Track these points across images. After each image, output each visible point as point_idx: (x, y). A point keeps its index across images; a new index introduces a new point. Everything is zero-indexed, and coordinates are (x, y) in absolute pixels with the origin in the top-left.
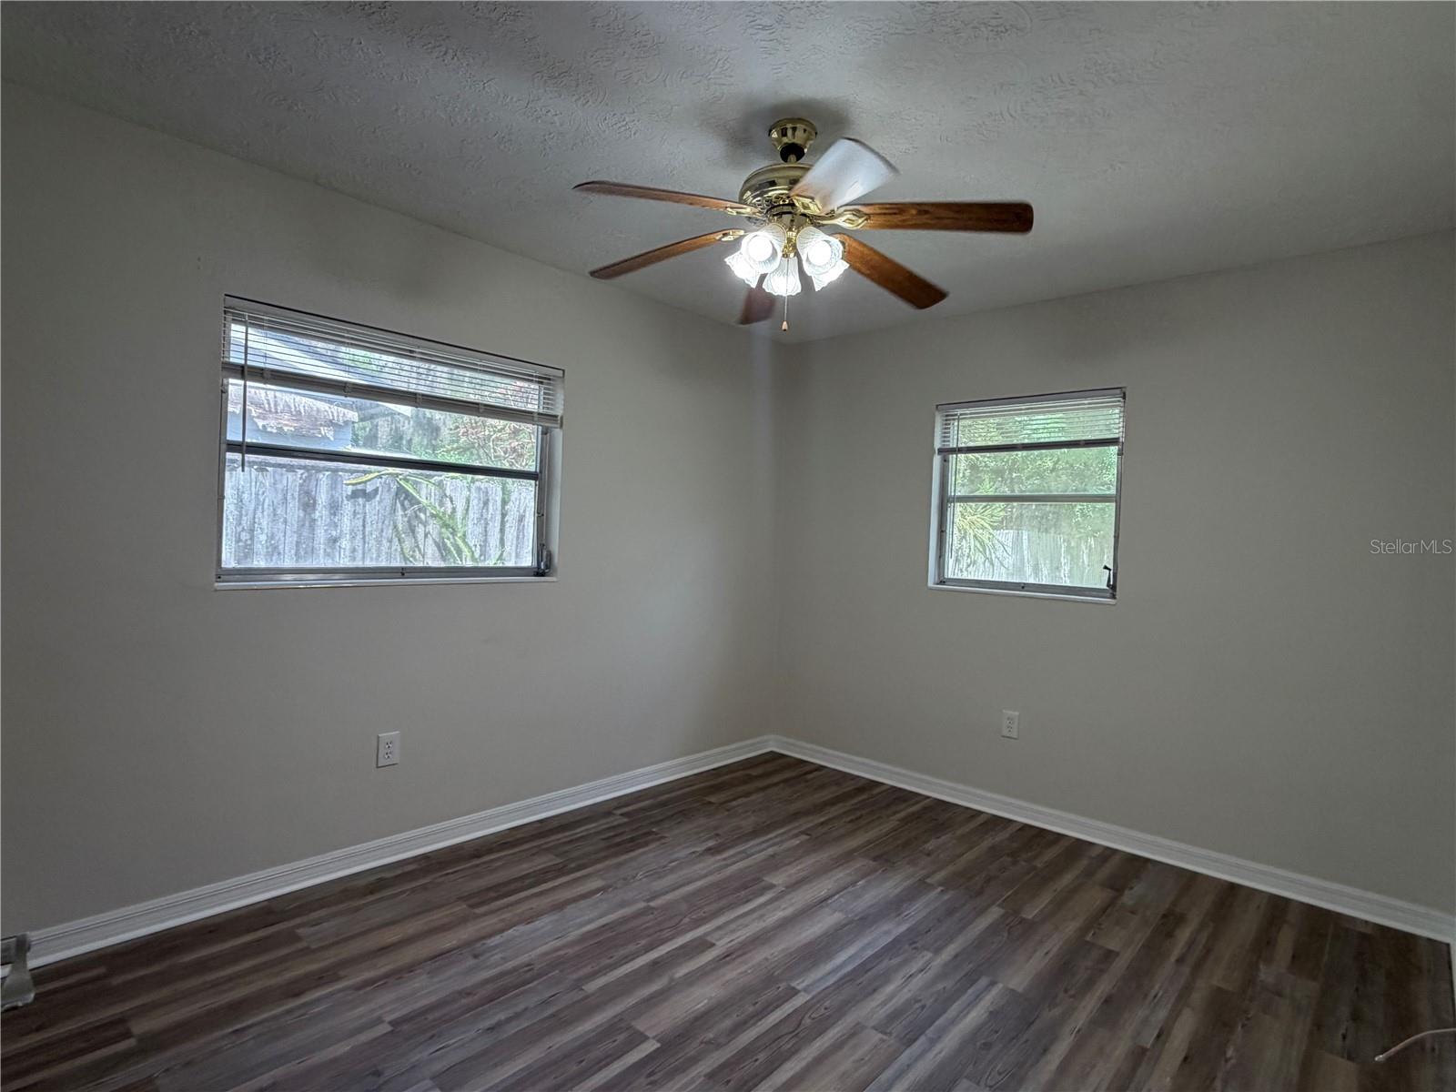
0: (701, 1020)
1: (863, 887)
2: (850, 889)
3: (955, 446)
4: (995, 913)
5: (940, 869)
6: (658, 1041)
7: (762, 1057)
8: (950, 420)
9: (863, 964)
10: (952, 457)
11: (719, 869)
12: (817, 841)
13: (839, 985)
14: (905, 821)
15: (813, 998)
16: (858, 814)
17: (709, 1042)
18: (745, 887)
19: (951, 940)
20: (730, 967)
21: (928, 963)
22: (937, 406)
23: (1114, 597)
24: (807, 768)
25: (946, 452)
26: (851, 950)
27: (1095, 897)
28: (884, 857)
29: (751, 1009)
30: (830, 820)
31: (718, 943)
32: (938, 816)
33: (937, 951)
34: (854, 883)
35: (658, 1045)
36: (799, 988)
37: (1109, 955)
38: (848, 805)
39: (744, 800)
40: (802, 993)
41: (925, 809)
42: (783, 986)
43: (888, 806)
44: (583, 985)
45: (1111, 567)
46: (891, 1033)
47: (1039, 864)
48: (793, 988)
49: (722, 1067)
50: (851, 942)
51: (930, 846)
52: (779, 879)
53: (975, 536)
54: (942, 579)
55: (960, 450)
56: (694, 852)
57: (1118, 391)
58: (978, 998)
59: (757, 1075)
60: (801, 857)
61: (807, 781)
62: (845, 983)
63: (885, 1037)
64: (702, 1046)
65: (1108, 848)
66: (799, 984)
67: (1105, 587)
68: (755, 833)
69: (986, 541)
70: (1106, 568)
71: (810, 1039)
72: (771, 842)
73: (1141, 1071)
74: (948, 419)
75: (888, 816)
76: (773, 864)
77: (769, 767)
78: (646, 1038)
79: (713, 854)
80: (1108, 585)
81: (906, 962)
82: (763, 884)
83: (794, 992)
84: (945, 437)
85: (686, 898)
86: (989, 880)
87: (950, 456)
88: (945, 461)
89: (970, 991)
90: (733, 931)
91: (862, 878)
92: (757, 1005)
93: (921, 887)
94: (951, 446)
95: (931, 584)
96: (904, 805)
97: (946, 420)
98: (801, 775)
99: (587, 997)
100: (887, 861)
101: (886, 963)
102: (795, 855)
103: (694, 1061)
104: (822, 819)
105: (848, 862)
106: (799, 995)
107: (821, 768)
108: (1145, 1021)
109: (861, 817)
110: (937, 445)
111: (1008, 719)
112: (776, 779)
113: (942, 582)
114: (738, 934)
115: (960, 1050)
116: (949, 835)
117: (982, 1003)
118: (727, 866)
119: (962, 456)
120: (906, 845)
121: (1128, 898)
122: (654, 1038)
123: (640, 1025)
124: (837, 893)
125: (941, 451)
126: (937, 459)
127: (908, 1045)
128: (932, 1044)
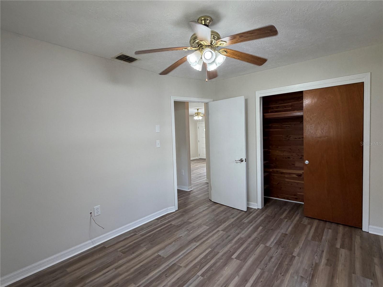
0: (225, 264)
6: (232, 258)
7: (209, 257)
13: (189, 280)
15: (196, 274)
17: (221, 259)
20: (223, 282)
29: (213, 268)
35: (232, 257)
36: (200, 277)
40: (199, 275)
42: (205, 277)
44: (261, 271)
46: (178, 266)
48: (202, 277)
49: (217, 255)
62: (186, 281)
63: (179, 265)
64: (222, 258)
66: (201, 278)
71: (198, 262)
78: (236, 258)
92: (212, 270)
99: (257, 267)
103: (223, 255)
106: (200, 274)
122: (234, 259)
123: (238, 261)
127: (174, 264)
128: (168, 265)
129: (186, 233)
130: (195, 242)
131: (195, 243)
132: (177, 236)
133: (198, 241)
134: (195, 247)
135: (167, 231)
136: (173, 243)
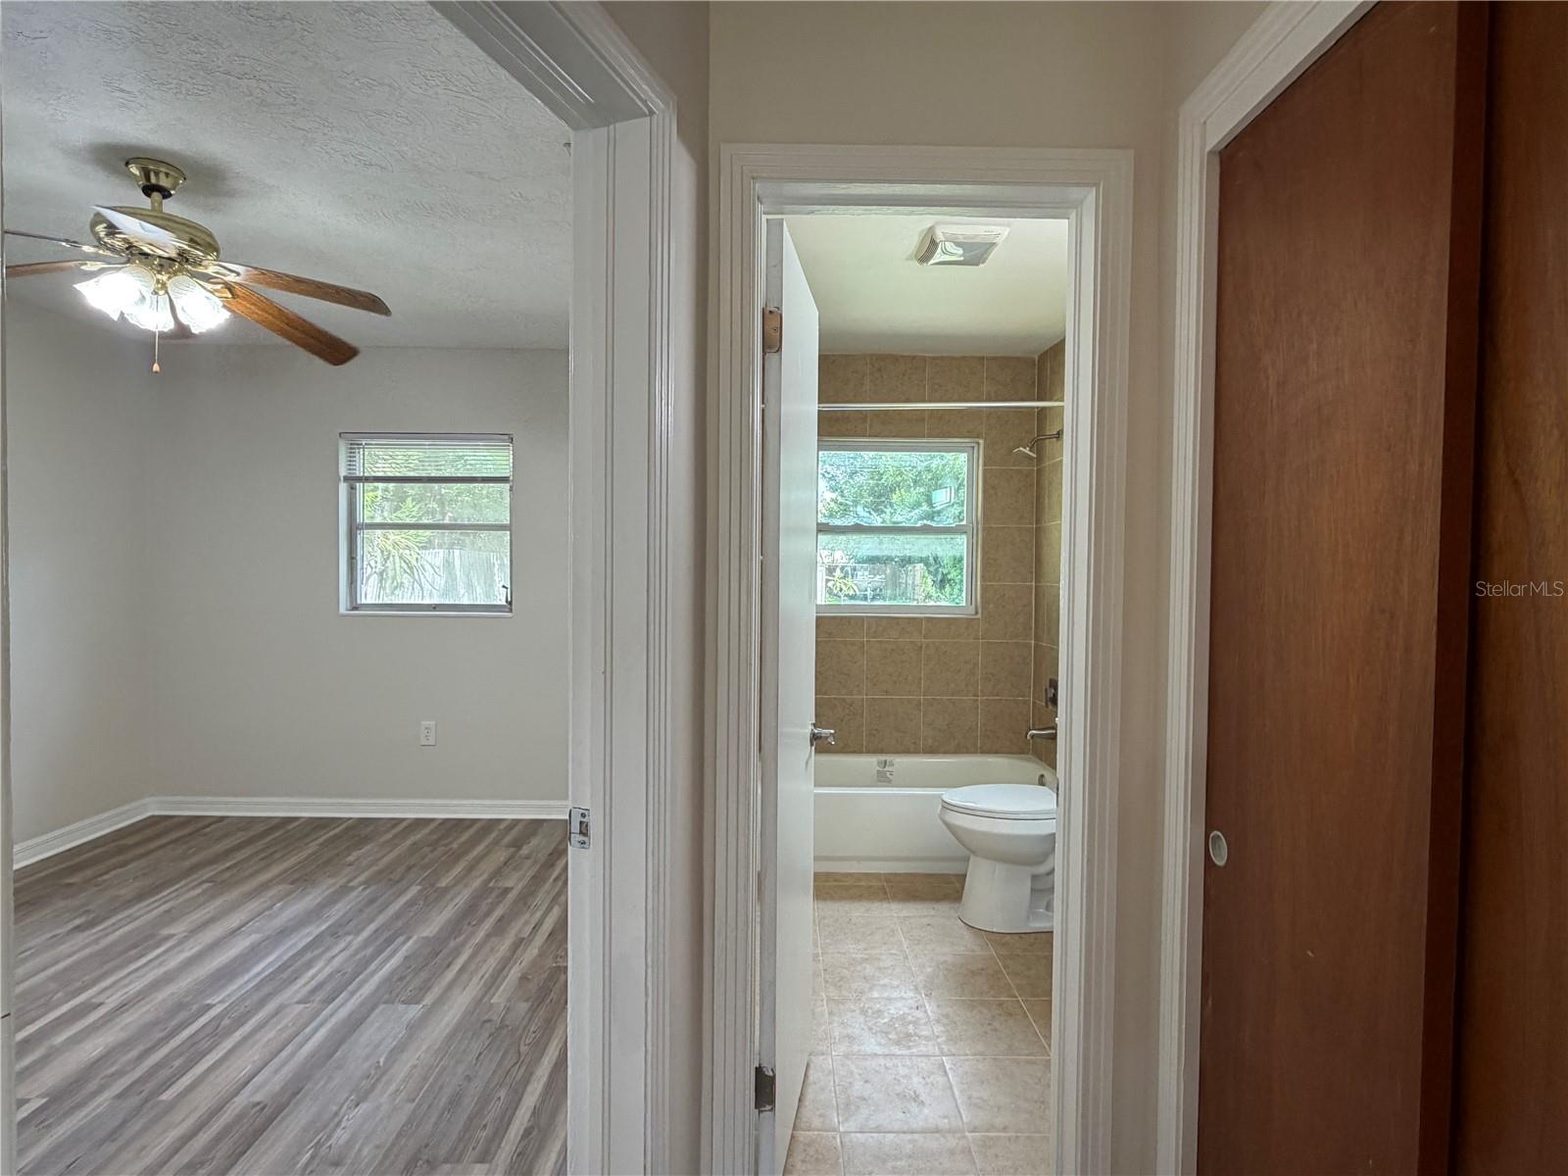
0: (96, 1063)
1: (281, 909)
2: (267, 913)
3: (362, 474)
4: (415, 890)
5: (362, 872)
6: (45, 1096)
8: (354, 448)
9: (284, 964)
10: (359, 486)
11: (96, 941)
12: (220, 885)
13: (257, 987)
14: (324, 845)
15: (230, 1005)
16: (272, 850)
17: (113, 1074)
18: (135, 946)
19: (372, 921)
20: (128, 1013)
21: (350, 943)
22: (340, 434)
23: (511, 611)
24: (206, 822)
25: (352, 480)
26: (271, 959)
27: (500, 856)
28: (302, 878)
29: (160, 1034)
30: (238, 862)
31: (107, 1001)
32: (360, 832)
33: (358, 932)
34: (270, 907)
35: (47, 1099)
36: (213, 1003)
37: (506, 891)
38: (260, 844)
39: (119, 871)
40: (219, 1005)
41: (348, 829)
42: (194, 1007)
43: (307, 835)
45: (509, 586)
46: (313, 1001)
47: (455, 846)
48: (207, 1005)
50: (267, 955)
51: (351, 858)
52: (179, 928)
53: (400, 557)
54: (354, 604)
55: (367, 479)
56: (54, 936)
57: (506, 437)
58: (395, 951)
59: (175, 1076)
60: (204, 903)
61: (205, 835)
62: (266, 983)
63: (307, 1005)
64: (104, 1080)
65: (513, 820)
66: (213, 1000)
67: (505, 603)
68: (141, 896)
69: (414, 563)
70: (504, 587)
71: (230, 1033)
72: (164, 900)
73: (519, 952)
74: (353, 448)
75: (307, 844)
76: (170, 917)
77: (149, 832)
78: (29, 1100)
79: (83, 931)
80: (507, 601)
81: (329, 948)
82: (158, 938)
83: (210, 1007)
84: (350, 465)
85: (53, 978)
86: (409, 868)
87: (358, 484)
88: (352, 488)
89: (389, 949)
90: (126, 986)
91: (279, 901)
92: (165, 1030)
93: (344, 890)
94: (358, 475)
95: (342, 610)
96: (325, 831)
97: (351, 448)
98: (197, 831)
100: (306, 880)
101: (309, 955)
102: (194, 904)
103: (96, 1093)
104: (228, 865)
105: (259, 893)
106: (214, 1008)
107: (222, 819)
108: (527, 923)
109: (275, 852)
110: (343, 472)
111: (426, 728)
112: (164, 840)
113: (355, 608)
114: (130, 987)
115: (377, 990)
116: (372, 844)
117: (400, 952)
118: (107, 935)
119: (369, 486)
120: (328, 862)
121: (525, 851)
122: (38, 1097)
124: (252, 920)
125: (346, 479)
126: (343, 487)
127: (330, 1003)
128: (353, 993)
129: (341, 1136)
130: (258, 1104)
131: (257, 1098)
132: (384, 1099)
133: (240, 1118)
134: (255, 1080)
135: (469, 1104)
136: (387, 1059)
